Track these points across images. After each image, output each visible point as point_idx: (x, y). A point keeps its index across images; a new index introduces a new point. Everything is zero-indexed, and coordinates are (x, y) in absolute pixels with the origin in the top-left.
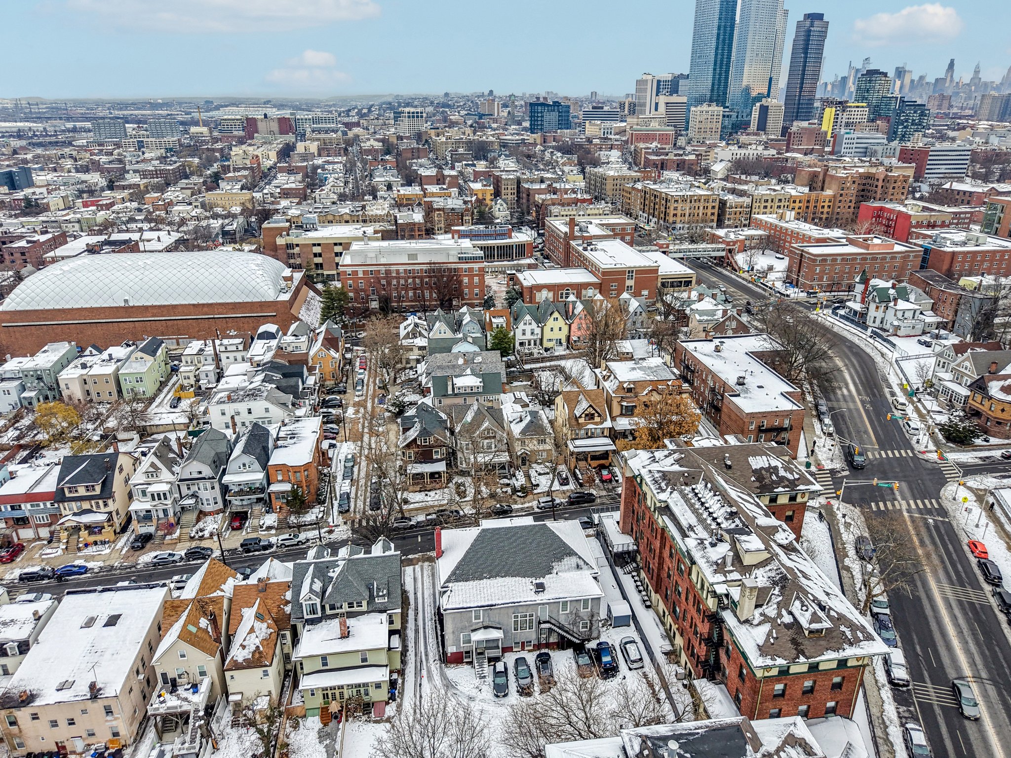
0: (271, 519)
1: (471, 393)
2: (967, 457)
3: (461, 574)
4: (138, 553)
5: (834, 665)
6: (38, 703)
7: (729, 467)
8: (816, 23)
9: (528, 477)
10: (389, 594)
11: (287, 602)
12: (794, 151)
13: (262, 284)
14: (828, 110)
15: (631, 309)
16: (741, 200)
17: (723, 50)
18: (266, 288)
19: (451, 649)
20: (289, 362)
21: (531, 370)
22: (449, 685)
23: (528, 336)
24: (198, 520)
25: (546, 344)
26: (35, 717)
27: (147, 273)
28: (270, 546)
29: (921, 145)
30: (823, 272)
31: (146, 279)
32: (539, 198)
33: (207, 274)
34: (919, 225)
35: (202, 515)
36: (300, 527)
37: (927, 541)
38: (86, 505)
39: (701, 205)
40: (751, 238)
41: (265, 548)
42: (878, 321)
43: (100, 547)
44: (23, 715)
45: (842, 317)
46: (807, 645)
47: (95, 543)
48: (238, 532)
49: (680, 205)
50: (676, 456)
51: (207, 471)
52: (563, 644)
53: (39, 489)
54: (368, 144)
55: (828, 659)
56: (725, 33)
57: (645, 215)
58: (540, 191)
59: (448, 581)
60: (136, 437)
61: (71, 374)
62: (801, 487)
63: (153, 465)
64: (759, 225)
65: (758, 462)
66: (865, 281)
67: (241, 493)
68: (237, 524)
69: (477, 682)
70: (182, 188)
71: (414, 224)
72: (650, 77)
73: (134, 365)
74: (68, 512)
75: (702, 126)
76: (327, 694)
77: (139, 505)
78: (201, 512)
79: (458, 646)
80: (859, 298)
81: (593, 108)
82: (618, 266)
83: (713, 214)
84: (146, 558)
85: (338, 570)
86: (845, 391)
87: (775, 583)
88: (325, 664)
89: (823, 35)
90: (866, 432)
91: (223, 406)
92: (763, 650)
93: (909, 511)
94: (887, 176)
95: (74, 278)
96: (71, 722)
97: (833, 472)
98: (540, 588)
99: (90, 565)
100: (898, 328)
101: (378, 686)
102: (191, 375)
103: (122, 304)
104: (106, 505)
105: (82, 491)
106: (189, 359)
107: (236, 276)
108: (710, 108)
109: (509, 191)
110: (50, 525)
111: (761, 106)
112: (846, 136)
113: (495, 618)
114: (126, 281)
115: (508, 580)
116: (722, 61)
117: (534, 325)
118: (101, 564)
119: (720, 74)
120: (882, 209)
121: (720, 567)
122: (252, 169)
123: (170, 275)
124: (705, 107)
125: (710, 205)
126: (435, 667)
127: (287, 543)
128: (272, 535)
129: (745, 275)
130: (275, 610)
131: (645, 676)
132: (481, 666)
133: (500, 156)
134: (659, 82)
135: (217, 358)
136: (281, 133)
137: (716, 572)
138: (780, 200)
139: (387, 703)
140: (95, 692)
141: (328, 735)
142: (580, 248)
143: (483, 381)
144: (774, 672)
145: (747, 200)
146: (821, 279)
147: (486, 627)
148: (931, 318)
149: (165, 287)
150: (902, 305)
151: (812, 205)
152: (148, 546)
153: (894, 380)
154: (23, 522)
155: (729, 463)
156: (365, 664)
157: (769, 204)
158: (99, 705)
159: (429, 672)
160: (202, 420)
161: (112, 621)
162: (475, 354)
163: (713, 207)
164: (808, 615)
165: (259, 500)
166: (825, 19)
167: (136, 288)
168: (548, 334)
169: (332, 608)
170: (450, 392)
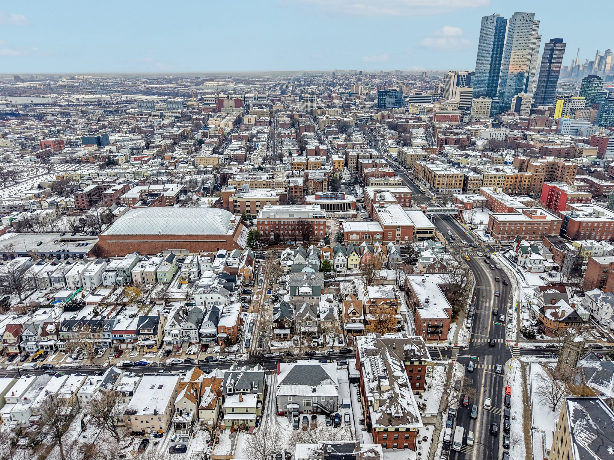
0: (217, 348)
1: (306, 295)
2: (529, 345)
3: (285, 382)
4: (166, 358)
5: (405, 430)
6: (137, 414)
7: (395, 348)
8: (558, 44)
9: (325, 338)
10: (258, 387)
11: (222, 386)
12: (531, 130)
13: (221, 226)
14: (559, 101)
15: (392, 252)
16: (478, 176)
17: (495, 63)
18: (222, 228)
19: (280, 410)
20: (230, 272)
21: (339, 281)
22: (278, 423)
23: (341, 262)
24: (189, 346)
25: (349, 267)
26: (136, 419)
27: (169, 219)
28: (217, 360)
29: (604, 135)
30: (504, 230)
31: (169, 222)
32: (366, 171)
33: (196, 220)
34: (572, 200)
35: (191, 344)
36: (229, 353)
37: (488, 385)
38: (147, 337)
39: (454, 179)
40: (478, 201)
41: (215, 361)
42: (522, 263)
43: (152, 354)
44: (133, 418)
45: (506, 258)
46: (393, 422)
47: (150, 352)
48: (204, 353)
49: (441, 179)
50: (374, 342)
51: (194, 327)
52: (322, 413)
53: (129, 329)
54: (282, 119)
55: (402, 427)
56: (497, 53)
57: (425, 181)
58: (367, 166)
59: (280, 384)
60: (164, 303)
61: (137, 270)
62: (423, 359)
63: (173, 323)
64: (483, 194)
65: (407, 347)
66: (518, 242)
67: (206, 336)
68: (204, 349)
69: (288, 423)
70: (183, 149)
71: (298, 186)
72: (453, 74)
73: (163, 267)
74: (140, 339)
75: (479, 110)
76: (234, 422)
77: (167, 339)
78: (190, 343)
79: (283, 409)
80: (515, 249)
81: (416, 94)
82: (393, 224)
83: (460, 184)
84: (169, 361)
85: (240, 376)
86: (488, 304)
87: (389, 398)
88: (233, 411)
89: (562, 51)
90: (487, 328)
91: (201, 295)
92: (377, 422)
93: (486, 370)
94: (564, 165)
95: (137, 221)
96: (147, 422)
97: (461, 347)
98: (315, 390)
99: (148, 362)
100: (531, 268)
101: (251, 421)
102: (187, 273)
103: (158, 234)
104: (154, 337)
105: (146, 332)
106: (186, 265)
107: (209, 222)
108: (484, 100)
109: (353, 162)
110: (133, 343)
111: (518, 97)
112: (564, 122)
113: (296, 401)
114: (160, 222)
115: (302, 386)
116: (494, 69)
117: (343, 257)
118: (152, 361)
119: (493, 77)
120: (554, 187)
121: (372, 391)
122: (219, 136)
123: (179, 221)
124: (480, 99)
125: (459, 179)
126: (274, 416)
127: (222, 360)
128: (217, 356)
129: (467, 226)
130: (217, 389)
131: (350, 428)
132: (290, 418)
133: (354, 131)
134: (458, 77)
135: (199, 265)
136: (236, 108)
137: (370, 392)
138: (500, 177)
139: (254, 428)
140: (156, 413)
141: (233, 437)
142: (377, 210)
143: (312, 290)
144: (382, 430)
145: (480, 177)
146: (503, 233)
147: (293, 403)
148: (549, 264)
149: (177, 226)
150: (534, 256)
151: (518, 180)
152: (170, 355)
153: (515, 299)
154: (123, 341)
155: (394, 347)
156: (247, 413)
157: (493, 179)
158: (157, 417)
159: (271, 418)
160: (191, 298)
161: (160, 387)
162: (312, 274)
163: (461, 181)
164: (395, 411)
165: (213, 340)
166: (564, 42)
167: (164, 226)
168: (350, 262)
169: (237, 390)
170: (297, 294)
